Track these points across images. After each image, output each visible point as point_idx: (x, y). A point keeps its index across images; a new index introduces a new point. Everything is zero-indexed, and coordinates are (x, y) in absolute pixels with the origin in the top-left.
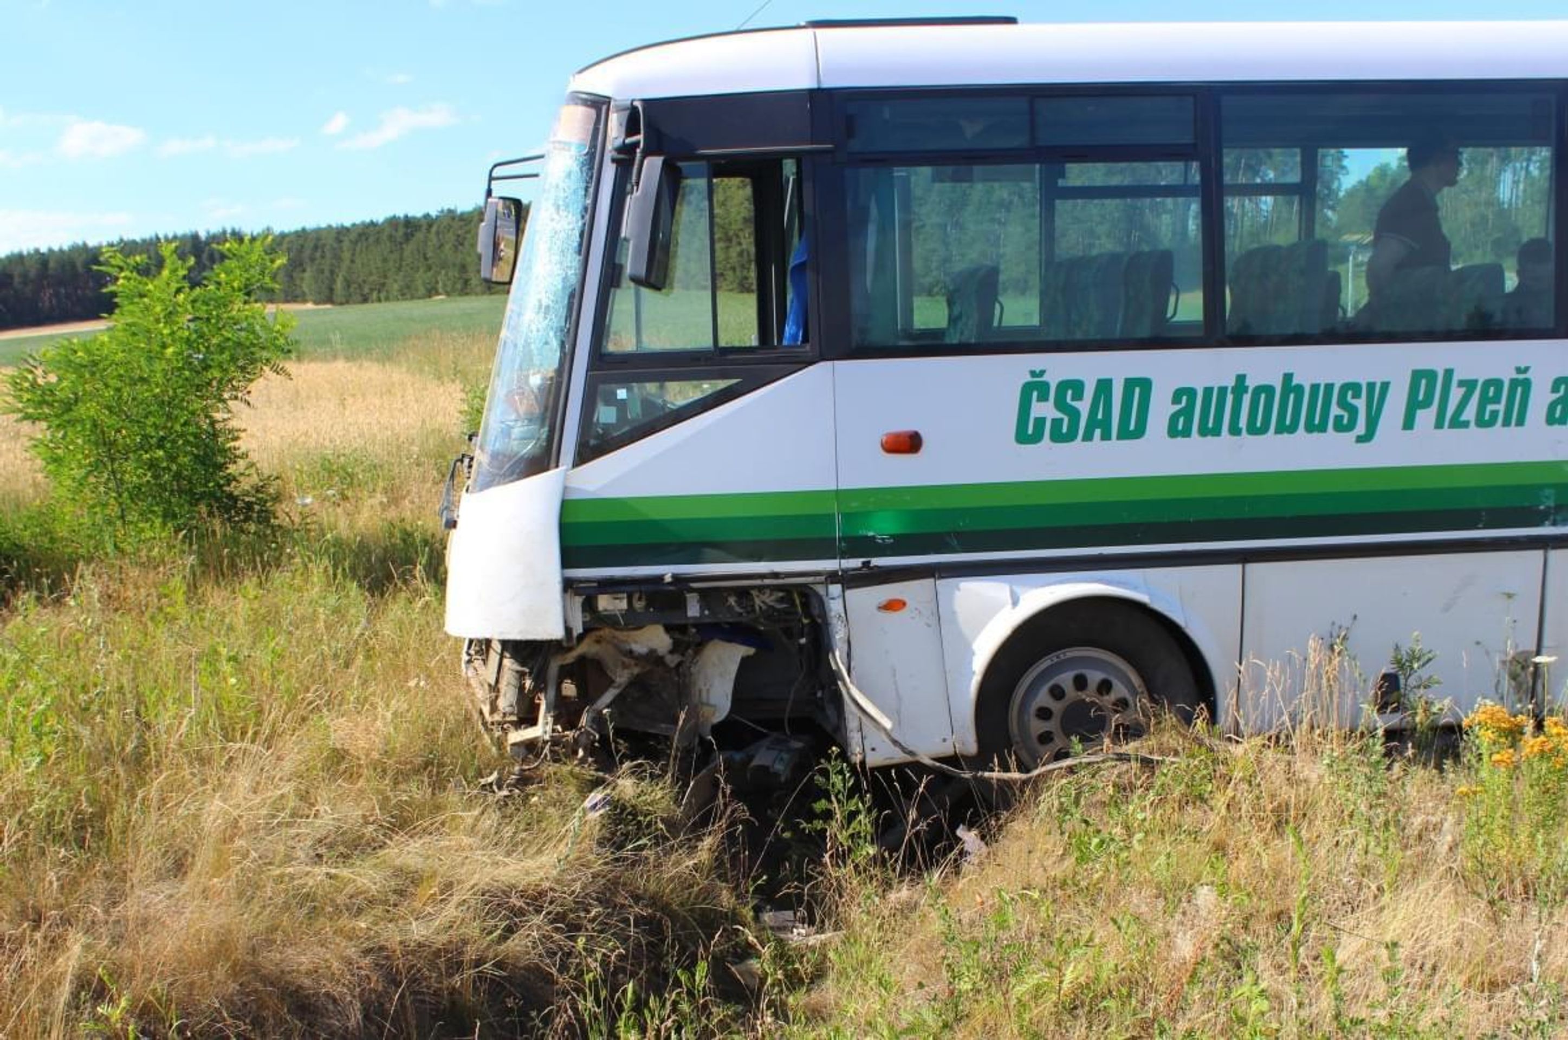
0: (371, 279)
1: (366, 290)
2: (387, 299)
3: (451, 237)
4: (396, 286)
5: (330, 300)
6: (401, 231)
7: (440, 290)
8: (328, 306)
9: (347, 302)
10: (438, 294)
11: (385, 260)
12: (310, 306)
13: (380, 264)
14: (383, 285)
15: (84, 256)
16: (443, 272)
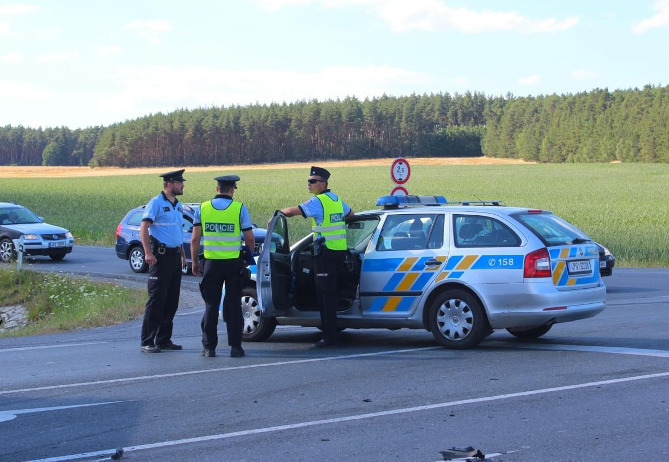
0: (568, 142)
1: (564, 153)
2: (579, 160)
3: (635, 109)
4: (585, 150)
5: (536, 158)
6: (601, 102)
7: (618, 156)
8: (534, 163)
9: (549, 161)
10: (615, 159)
11: (581, 126)
12: (521, 161)
13: (576, 130)
14: (577, 148)
15: (349, 108)
16: (621, 140)
